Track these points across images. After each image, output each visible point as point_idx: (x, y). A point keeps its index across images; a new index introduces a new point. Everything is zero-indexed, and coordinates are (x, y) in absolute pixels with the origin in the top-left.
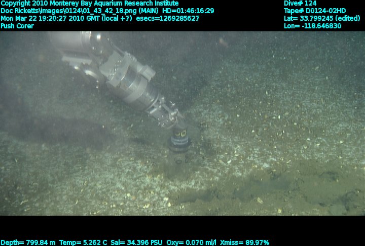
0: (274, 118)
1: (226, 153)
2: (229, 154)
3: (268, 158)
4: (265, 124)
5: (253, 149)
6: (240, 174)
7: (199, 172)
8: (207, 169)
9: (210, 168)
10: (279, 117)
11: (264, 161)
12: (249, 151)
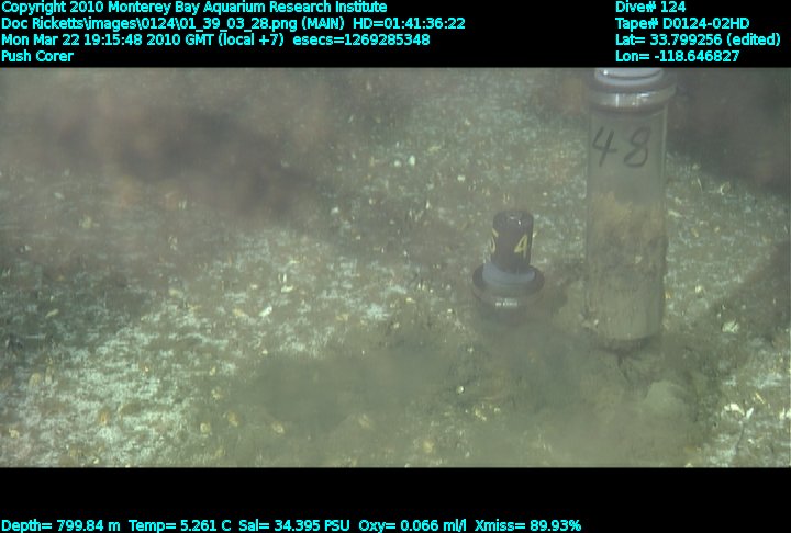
0: (397, 163)
1: (255, 287)
2: (263, 286)
3: (383, 288)
4: (371, 184)
5: (337, 264)
6: (301, 348)
7: (171, 353)
8: (197, 341)
9: (206, 335)
10: (412, 160)
11: (372, 298)
12: (325, 271)
